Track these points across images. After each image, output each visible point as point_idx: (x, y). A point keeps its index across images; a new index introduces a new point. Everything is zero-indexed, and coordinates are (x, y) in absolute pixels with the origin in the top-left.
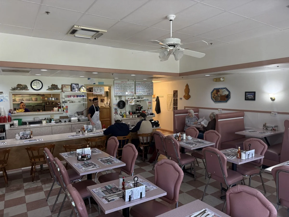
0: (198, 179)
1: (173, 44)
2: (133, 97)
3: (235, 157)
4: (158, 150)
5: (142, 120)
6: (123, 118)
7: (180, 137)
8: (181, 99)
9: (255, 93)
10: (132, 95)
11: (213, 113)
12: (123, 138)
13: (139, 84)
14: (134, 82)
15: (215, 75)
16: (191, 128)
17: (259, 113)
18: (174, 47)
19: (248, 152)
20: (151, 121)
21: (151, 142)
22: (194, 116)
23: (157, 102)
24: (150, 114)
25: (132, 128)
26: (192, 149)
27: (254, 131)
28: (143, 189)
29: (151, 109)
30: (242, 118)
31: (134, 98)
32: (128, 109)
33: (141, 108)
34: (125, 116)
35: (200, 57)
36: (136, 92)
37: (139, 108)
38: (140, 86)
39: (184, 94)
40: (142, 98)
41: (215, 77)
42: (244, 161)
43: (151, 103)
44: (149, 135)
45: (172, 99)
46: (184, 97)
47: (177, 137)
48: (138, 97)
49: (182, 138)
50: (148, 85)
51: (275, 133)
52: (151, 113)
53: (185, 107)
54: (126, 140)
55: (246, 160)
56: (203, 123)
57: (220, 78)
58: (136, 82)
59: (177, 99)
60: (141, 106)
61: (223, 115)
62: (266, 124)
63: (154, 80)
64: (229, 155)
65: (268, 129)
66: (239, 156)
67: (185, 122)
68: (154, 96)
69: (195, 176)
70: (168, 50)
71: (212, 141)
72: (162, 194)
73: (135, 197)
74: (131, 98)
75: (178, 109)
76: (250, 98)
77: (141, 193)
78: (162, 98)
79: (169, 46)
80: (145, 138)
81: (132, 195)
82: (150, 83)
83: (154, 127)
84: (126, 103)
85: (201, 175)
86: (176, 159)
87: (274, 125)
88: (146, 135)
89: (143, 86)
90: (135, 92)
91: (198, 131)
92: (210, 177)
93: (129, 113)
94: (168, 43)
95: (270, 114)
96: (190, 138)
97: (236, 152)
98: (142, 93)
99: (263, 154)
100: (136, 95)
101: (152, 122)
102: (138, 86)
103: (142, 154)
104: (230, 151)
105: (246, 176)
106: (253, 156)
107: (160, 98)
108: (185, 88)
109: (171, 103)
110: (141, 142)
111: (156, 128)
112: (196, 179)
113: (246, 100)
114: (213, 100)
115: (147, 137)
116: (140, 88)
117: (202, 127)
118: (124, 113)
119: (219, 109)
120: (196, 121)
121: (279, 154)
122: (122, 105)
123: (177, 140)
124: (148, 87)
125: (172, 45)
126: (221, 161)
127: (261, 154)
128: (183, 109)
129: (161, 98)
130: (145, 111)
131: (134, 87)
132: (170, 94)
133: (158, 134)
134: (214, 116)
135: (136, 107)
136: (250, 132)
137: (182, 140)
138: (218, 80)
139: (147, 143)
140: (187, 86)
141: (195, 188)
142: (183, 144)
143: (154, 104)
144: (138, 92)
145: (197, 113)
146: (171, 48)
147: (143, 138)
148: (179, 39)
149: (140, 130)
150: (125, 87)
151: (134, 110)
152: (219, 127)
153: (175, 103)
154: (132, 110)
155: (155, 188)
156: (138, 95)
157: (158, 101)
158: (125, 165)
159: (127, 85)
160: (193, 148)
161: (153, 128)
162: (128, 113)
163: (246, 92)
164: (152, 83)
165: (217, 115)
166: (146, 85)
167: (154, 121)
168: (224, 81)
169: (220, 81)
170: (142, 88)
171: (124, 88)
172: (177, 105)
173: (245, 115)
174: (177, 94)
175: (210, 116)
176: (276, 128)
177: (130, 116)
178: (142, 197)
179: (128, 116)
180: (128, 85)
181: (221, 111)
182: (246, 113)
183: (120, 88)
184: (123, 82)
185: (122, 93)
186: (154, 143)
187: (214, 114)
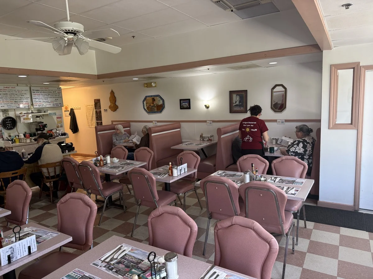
0: (129, 210)
1: (72, 31)
2: (29, 110)
3: (167, 175)
4: (72, 184)
5: (45, 144)
6: (14, 144)
7: (102, 161)
8: (106, 110)
9: (189, 100)
10: (27, 108)
11: (145, 127)
12: (13, 174)
13: (37, 90)
14: (28, 88)
15: (145, 79)
16: (118, 148)
17: (195, 123)
18: (75, 36)
19: (179, 168)
20: (59, 144)
21: (62, 173)
22: (124, 133)
23: (71, 117)
24: (60, 135)
25: (29, 157)
26: (117, 174)
27: (191, 144)
28: (32, 240)
29: (62, 126)
30: (179, 129)
31: (31, 112)
32: (21, 129)
33: (45, 126)
34: (17, 140)
35: (115, 53)
36: (34, 103)
37: (40, 126)
38: (40, 93)
39: (109, 104)
40: (44, 112)
41: (146, 82)
42: (176, 177)
43: (61, 118)
44: (57, 164)
45: (93, 112)
46: (110, 107)
47: (97, 162)
48: (38, 110)
49: (105, 161)
50: (52, 91)
51: (211, 143)
52: (63, 133)
53: (112, 122)
54: (18, 177)
55: (178, 176)
56: (135, 140)
57: (152, 83)
58: (32, 88)
59: (101, 111)
60: (44, 123)
61: (157, 129)
62: (202, 134)
63: (63, 85)
64: (161, 174)
65: (204, 140)
66: (170, 174)
67: (112, 141)
68: (66, 108)
69: (124, 207)
70: (66, 39)
71: (143, 161)
72: (64, 241)
73: (20, 255)
74: (25, 112)
75: (103, 124)
76: (185, 106)
77: (29, 248)
78: (79, 110)
79: (67, 33)
80: (51, 170)
81: (12, 253)
82: (56, 89)
83: (66, 153)
84: (18, 120)
85: (132, 204)
86: (97, 191)
87: (210, 135)
88: (54, 165)
89: (45, 93)
90: (32, 103)
91: (126, 150)
92: (140, 204)
93: (25, 135)
94: (64, 28)
95: (205, 123)
96: (116, 160)
97: (167, 169)
98: (44, 104)
99: (197, 167)
100: (35, 107)
101: (62, 145)
102: (36, 94)
103: (50, 193)
104: (163, 168)
105: (181, 194)
106: (186, 170)
107: (75, 111)
108: (109, 95)
109: (92, 116)
110: (46, 176)
111: (70, 153)
112: (127, 210)
113: (181, 108)
114: (146, 111)
115: (54, 168)
116: (40, 97)
117: (134, 146)
118: (16, 136)
119: (153, 122)
120: (127, 138)
121: (215, 166)
122: (10, 123)
123: (98, 165)
124: (54, 95)
125: (70, 31)
126: (149, 182)
127: (195, 168)
128: (110, 123)
129: (77, 110)
130: (52, 130)
131: (29, 96)
132: (90, 104)
133: (69, 161)
134: (147, 130)
135: (36, 125)
136: (186, 145)
137: (104, 165)
138: (149, 85)
139: (55, 176)
140: (112, 93)
141: (124, 222)
142: (105, 169)
143: (67, 120)
144: (38, 103)
145: (129, 128)
146: (71, 36)
147: (48, 170)
148: (82, 25)
149: (42, 158)
150: (12, 95)
151: (34, 130)
152: (154, 142)
153: (99, 116)
154: (30, 131)
155: (55, 235)
156: (38, 107)
157: (73, 115)
158: (9, 213)
159: (16, 92)
160: (118, 172)
161: (64, 154)
162: (22, 136)
163: (181, 100)
164: (60, 89)
165: (150, 128)
166: (49, 91)
167: (65, 144)
168: (156, 86)
169: (151, 86)
170: (44, 97)
171: (11, 97)
172: (101, 119)
173: (181, 126)
174: (100, 104)
175: (143, 131)
176: (212, 138)
177: (26, 139)
178: (32, 252)
179: (23, 140)
180: (18, 93)
181: (156, 124)
182: (183, 124)
183: (4, 97)
184: (9, 88)
185: (8, 105)
186: (65, 174)
187: (147, 127)
